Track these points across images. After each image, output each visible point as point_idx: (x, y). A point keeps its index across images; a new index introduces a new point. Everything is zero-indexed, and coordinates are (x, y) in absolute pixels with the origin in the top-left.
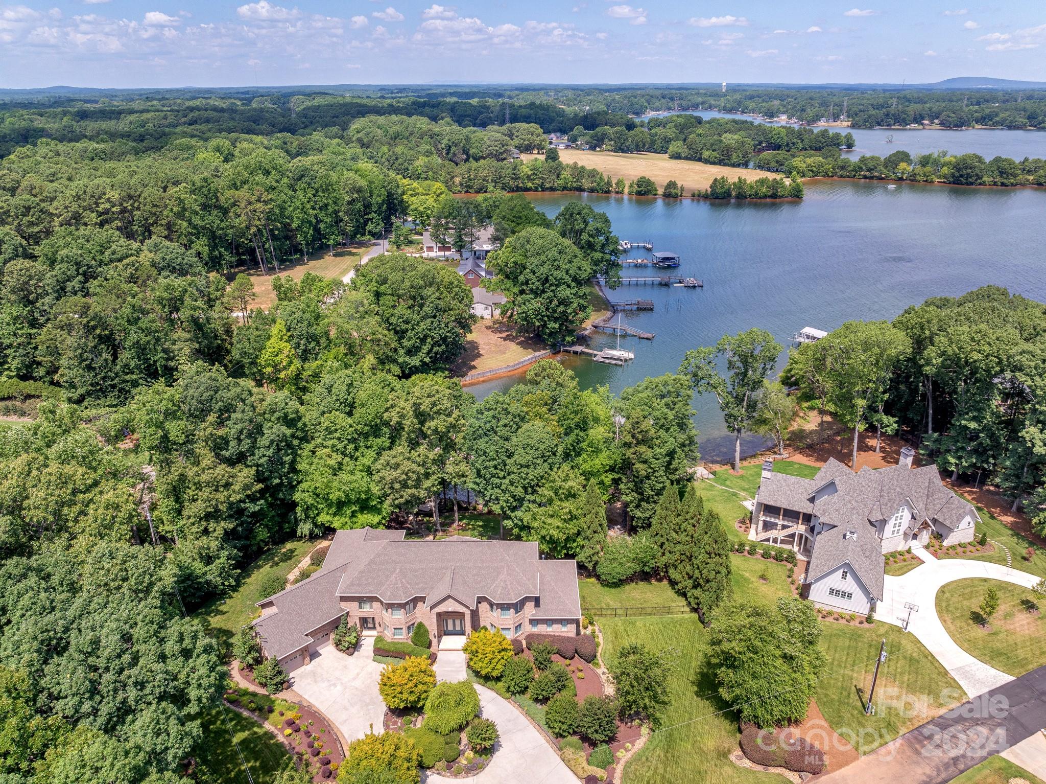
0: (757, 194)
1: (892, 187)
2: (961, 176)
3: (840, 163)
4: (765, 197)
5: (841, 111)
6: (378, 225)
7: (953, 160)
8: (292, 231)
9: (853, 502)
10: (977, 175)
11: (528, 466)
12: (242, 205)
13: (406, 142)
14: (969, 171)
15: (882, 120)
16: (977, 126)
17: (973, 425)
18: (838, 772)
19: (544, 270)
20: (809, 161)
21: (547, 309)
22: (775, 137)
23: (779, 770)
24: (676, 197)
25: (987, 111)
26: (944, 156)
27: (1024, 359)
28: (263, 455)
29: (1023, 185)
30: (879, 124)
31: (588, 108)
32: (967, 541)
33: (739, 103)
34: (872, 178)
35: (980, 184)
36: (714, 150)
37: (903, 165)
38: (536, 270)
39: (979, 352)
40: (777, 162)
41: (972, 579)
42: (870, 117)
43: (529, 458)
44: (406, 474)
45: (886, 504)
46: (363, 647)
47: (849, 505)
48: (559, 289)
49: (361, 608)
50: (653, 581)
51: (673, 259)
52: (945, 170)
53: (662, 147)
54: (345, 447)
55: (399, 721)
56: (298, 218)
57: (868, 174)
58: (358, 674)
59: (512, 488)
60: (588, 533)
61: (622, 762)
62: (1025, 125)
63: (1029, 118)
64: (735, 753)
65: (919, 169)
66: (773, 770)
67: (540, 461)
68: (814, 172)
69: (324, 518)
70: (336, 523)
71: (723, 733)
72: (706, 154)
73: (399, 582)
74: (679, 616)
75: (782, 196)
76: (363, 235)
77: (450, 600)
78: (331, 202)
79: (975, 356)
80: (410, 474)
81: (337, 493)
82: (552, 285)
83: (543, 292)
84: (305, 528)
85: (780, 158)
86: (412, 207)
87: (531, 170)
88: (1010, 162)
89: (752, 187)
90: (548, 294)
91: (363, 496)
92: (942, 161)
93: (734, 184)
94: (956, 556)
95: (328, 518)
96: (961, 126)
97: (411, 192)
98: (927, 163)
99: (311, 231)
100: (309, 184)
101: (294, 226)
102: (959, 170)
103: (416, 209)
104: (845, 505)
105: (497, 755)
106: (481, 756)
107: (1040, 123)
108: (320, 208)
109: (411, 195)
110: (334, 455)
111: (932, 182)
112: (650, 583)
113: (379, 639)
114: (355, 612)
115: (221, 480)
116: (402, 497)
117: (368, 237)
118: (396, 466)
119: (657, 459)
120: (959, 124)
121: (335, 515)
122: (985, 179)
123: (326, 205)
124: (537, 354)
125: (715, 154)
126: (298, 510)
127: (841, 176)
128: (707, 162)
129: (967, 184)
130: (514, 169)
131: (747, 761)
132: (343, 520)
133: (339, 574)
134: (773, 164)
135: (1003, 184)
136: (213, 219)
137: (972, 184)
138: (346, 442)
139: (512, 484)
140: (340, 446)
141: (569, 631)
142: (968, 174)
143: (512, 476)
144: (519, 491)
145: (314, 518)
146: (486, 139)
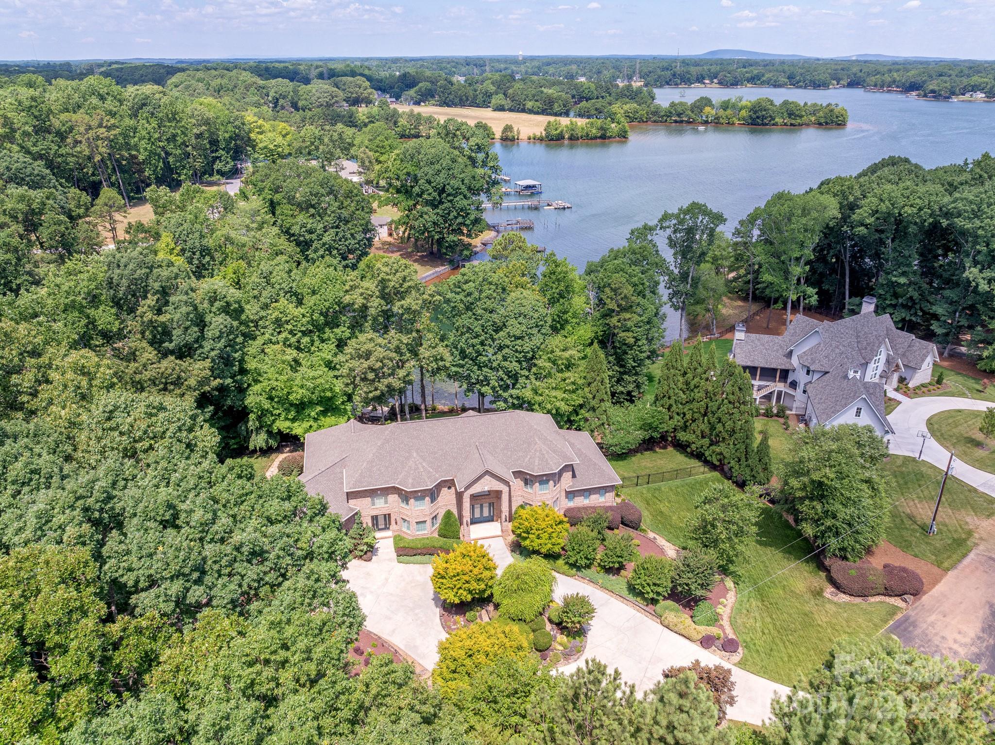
0: (588, 135)
1: (701, 128)
2: (758, 117)
3: (652, 109)
4: (596, 138)
5: (634, 72)
6: (227, 163)
7: (749, 104)
8: (139, 164)
9: (841, 347)
10: (771, 116)
11: (521, 338)
12: (82, 129)
13: (231, 93)
14: (764, 113)
15: (670, 80)
16: (748, 85)
17: (903, 280)
18: (934, 590)
19: (441, 179)
20: (626, 107)
21: (445, 222)
22: (586, 91)
23: (878, 599)
24: (513, 140)
25: (755, 72)
26: (741, 100)
27: (960, 205)
28: (211, 347)
29: (808, 125)
30: (668, 84)
31: (398, 73)
32: (928, 381)
33: (539, 68)
34: (682, 122)
35: (773, 125)
36: (537, 101)
37: (707, 109)
38: (432, 180)
39: (911, 206)
40: (596, 109)
41: (949, 411)
42: (659, 77)
43: (524, 328)
44: (381, 362)
45: (866, 348)
46: (380, 551)
47: (837, 351)
48: (456, 199)
49: (373, 504)
50: (657, 449)
51: (534, 186)
52: (744, 113)
53: (484, 101)
54: (298, 342)
55: (460, 619)
56: (146, 149)
57: (678, 119)
58: (387, 579)
59: (506, 364)
60: (593, 403)
61: (725, 617)
62: (786, 84)
63: (789, 78)
64: (828, 590)
65: (721, 112)
66: (872, 600)
67: (535, 331)
68: (632, 118)
69: (282, 425)
70: (298, 429)
71: (806, 574)
72: (529, 105)
73: (420, 466)
74: (702, 476)
75: (610, 137)
76: (211, 175)
77: (487, 477)
78: (179, 132)
79: (908, 210)
80: (385, 361)
81: (301, 391)
82: (449, 195)
83: (441, 203)
84: (259, 440)
85: (598, 106)
86: (261, 145)
87: (368, 118)
88: (797, 105)
89: (583, 129)
90: (445, 205)
91: (329, 394)
92: (740, 105)
93: (567, 126)
94: (923, 394)
95: (288, 424)
96: (737, 85)
97: (258, 130)
98: (727, 107)
99: (161, 164)
100: (153, 114)
101: (141, 158)
102: (755, 112)
103: (265, 147)
104: (833, 351)
105: (590, 635)
106: (574, 638)
107: (798, 83)
108: (167, 140)
109: (258, 133)
110: (289, 351)
111: (733, 124)
112: (655, 452)
113: (397, 539)
114: (367, 508)
115: (171, 375)
116: (376, 389)
117: (218, 177)
118: (368, 355)
119: (640, 327)
120: (735, 83)
121: (294, 420)
122: (777, 120)
123: (174, 136)
124: (437, 269)
125: (538, 104)
126: (252, 416)
127: (655, 122)
128: (531, 112)
129: (763, 124)
130: (351, 117)
131: (843, 595)
132: (306, 425)
133: (338, 470)
134: (593, 112)
135: (792, 125)
136: (48, 144)
137: (767, 125)
138: (300, 334)
139: (505, 359)
140: (293, 340)
141: (608, 500)
142: (763, 116)
143: (506, 350)
144: (514, 366)
145: (270, 426)
146: (314, 90)
